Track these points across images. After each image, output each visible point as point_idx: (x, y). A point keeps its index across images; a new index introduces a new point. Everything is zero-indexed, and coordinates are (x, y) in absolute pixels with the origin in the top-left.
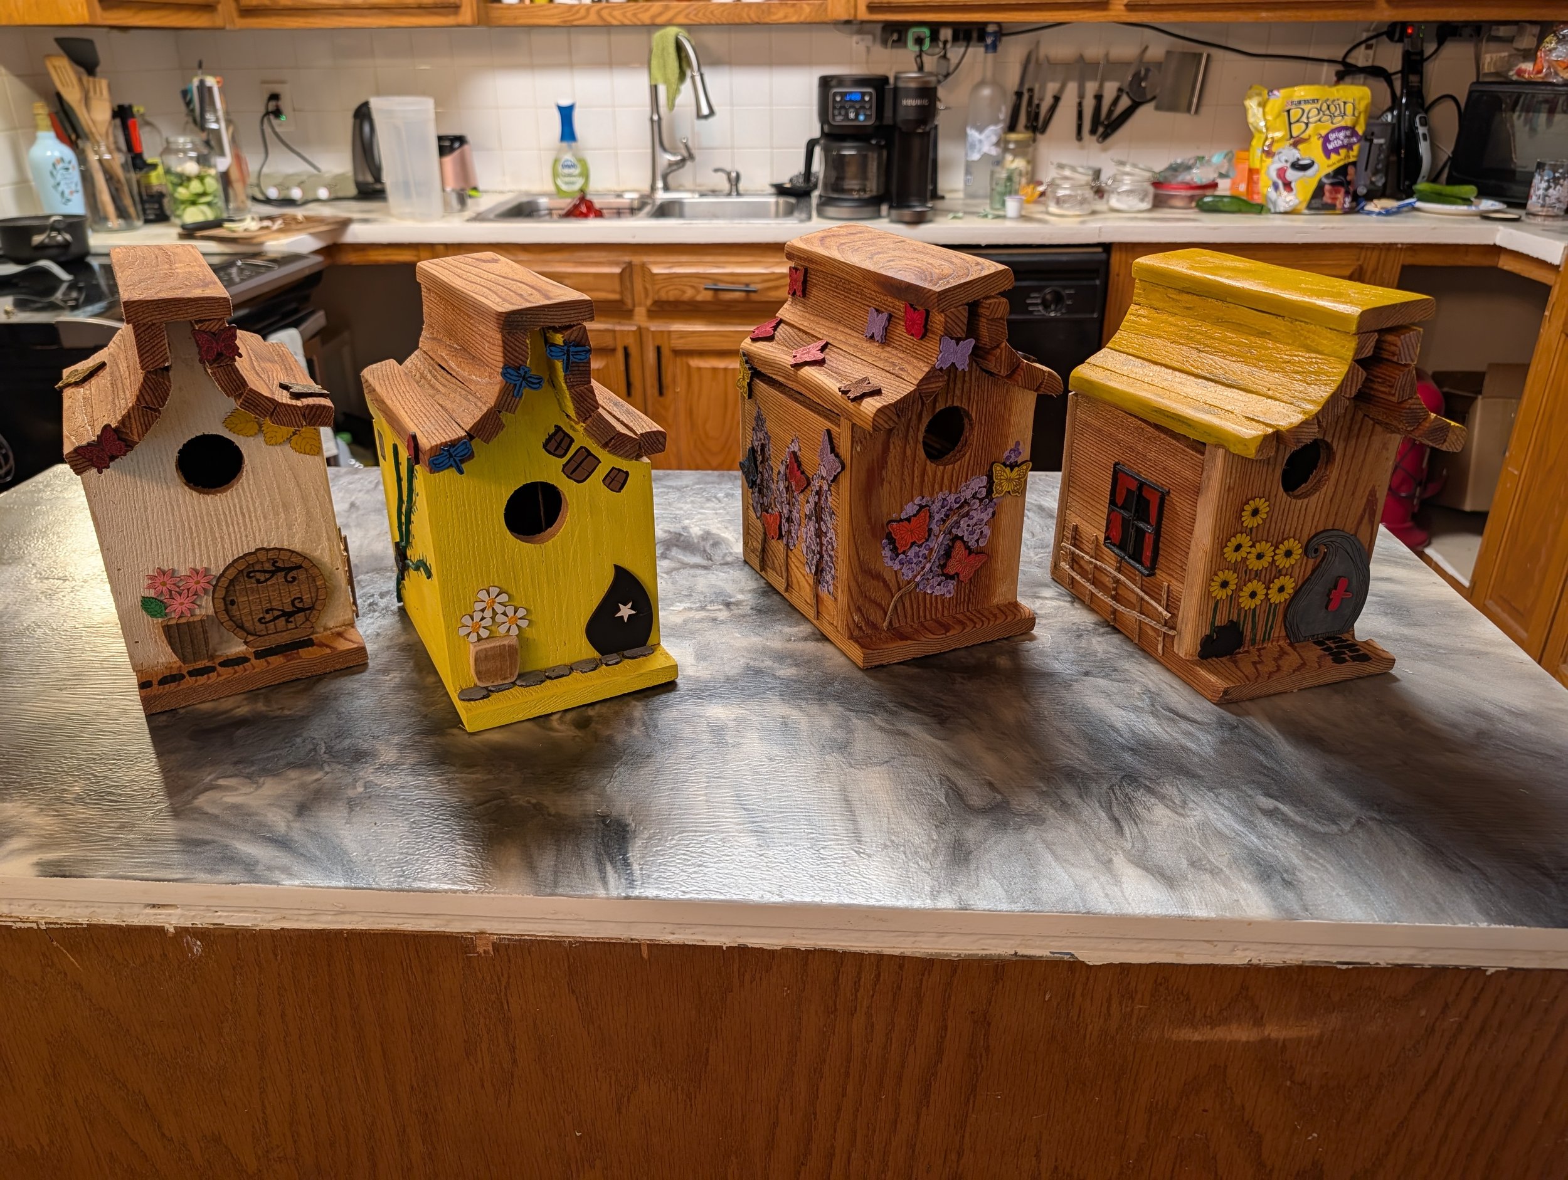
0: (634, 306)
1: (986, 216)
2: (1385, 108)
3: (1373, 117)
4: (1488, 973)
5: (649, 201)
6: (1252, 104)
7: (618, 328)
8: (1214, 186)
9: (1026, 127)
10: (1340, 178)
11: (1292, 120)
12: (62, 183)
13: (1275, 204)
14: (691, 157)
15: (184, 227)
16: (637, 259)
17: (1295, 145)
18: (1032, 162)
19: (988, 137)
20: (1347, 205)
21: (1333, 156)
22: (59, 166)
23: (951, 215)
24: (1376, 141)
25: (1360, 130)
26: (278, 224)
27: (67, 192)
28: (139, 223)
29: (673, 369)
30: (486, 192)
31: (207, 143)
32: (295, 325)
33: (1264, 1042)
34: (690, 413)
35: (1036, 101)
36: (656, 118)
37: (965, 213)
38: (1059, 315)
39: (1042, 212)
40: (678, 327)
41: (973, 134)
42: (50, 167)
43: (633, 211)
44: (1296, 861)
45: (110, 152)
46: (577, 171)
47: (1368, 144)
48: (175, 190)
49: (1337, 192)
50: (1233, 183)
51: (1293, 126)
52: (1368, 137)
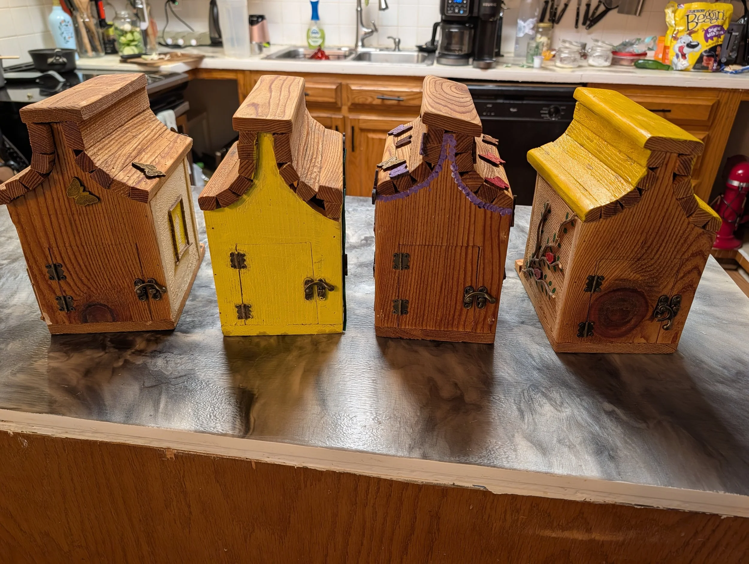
0: (342, 105)
1: (523, 66)
2: (741, 16)
3: (733, 20)
4: (722, 518)
5: (354, 52)
6: (669, 12)
7: (333, 116)
8: (645, 54)
9: (549, 20)
10: (712, 52)
11: (689, 21)
12: (65, 32)
13: (676, 65)
14: (376, 30)
15: (122, 57)
16: (344, 82)
17: (690, 34)
18: (551, 39)
19: (528, 25)
20: (715, 68)
21: (710, 41)
22: (63, 24)
23: (505, 65)
24: (733, 34)
25: (726, 27)
26: (168, 57)
27: (67, 37)
28: (103, 54)
29: (360, 138)
30: (274, 45)
31: (136, 15)
32: (173, 108)
33: (592, 541)
34: (367, 161)
35: (555, 6)
36: (359, 9)
37: (513, 64)
38: (557, 119)
39: (553, 66)
40: (363, 117)
41: (521, 23)
42: (59, 24)
43: (345, 57)
44: (619, 444)
45: (89, 18)
46: (318, 36)
47: (729, 35)
48: (119, 39)
49: (710, 60)
50: (656, 54)
51: (689, 24)
52: (729, 32)
